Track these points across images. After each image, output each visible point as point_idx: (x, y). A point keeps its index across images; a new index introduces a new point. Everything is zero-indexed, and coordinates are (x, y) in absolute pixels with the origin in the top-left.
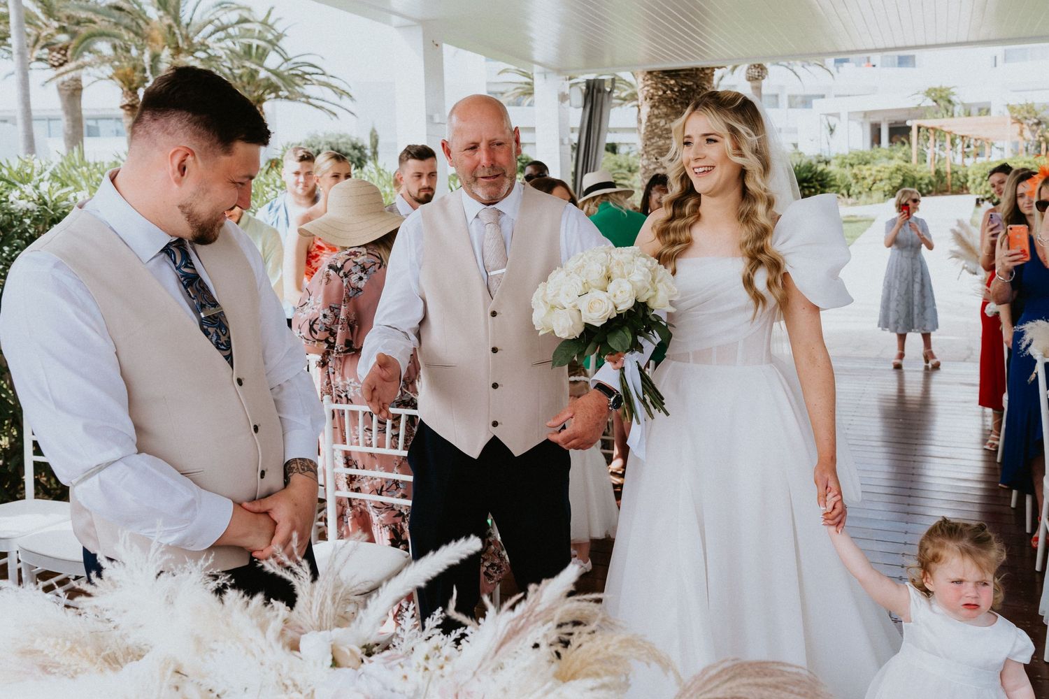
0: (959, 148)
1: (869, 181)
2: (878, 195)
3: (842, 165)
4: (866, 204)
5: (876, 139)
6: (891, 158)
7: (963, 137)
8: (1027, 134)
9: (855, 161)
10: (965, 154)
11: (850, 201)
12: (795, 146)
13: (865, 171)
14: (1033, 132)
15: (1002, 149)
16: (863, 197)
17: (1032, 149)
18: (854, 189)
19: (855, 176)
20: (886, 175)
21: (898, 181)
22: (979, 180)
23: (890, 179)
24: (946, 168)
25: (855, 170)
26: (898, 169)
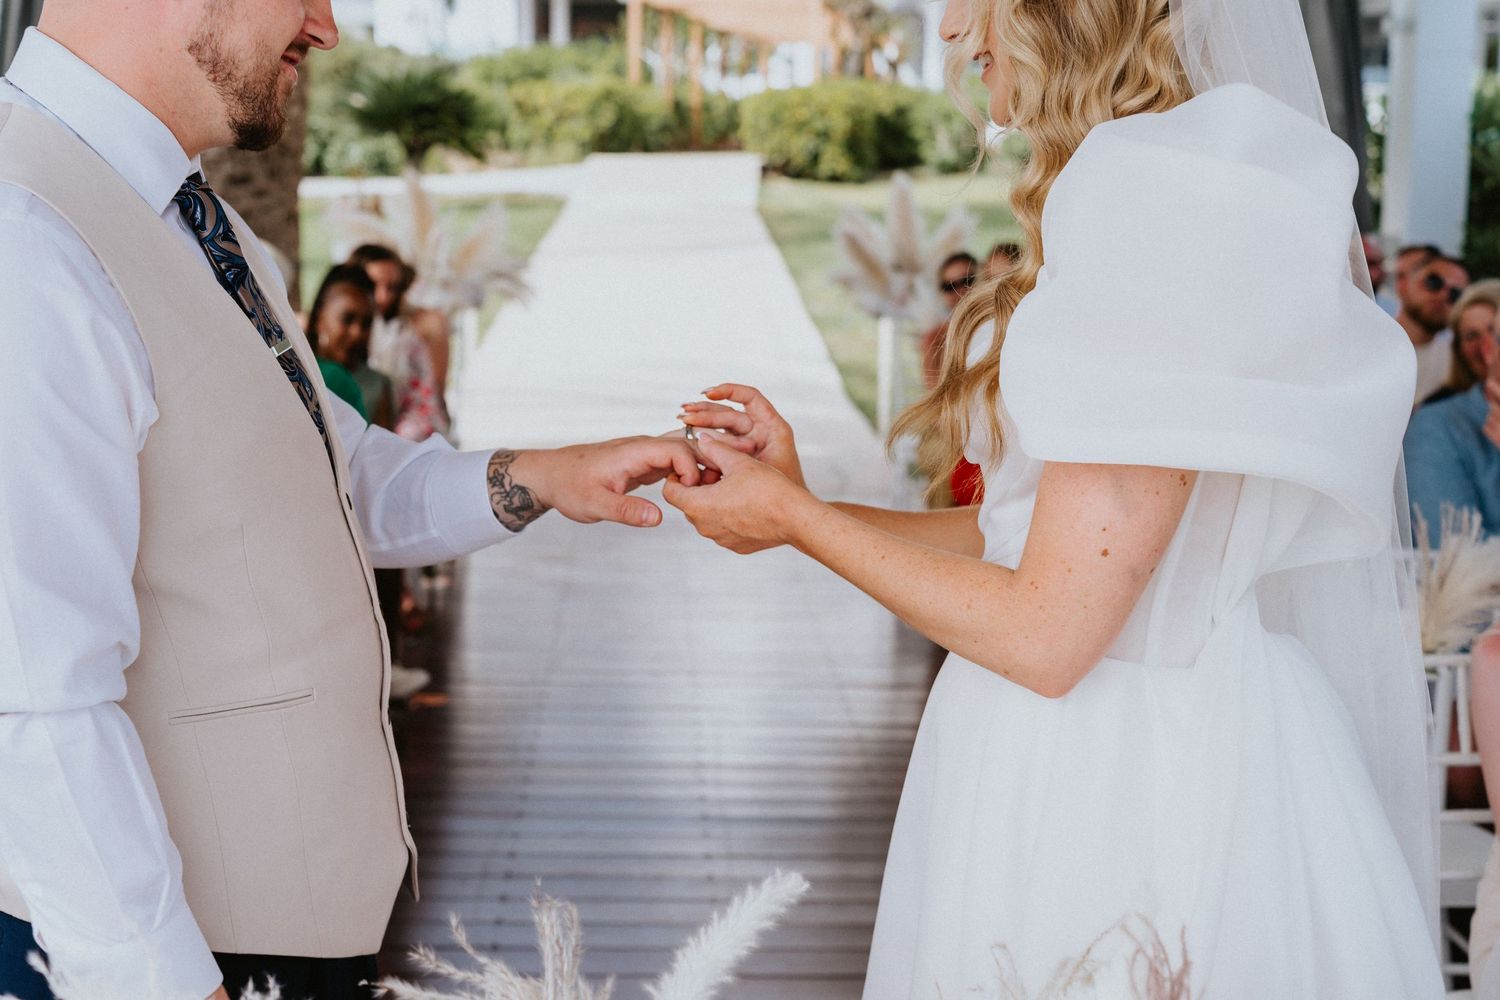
0: (714, 53)
1: (547, 117)
2: (566, 148)
3: (488, 78)
4: (542, 164)
5: (543, 27)
6: (584, 69)
7: (723, 35)
8: (847, 36)
9: (514, 72)
10: (725, 69)
11: (508, 158)
12: (371, 29)
13: (539, 94)
14: (857, 30)
15: (790, 62)
16: (536, 153)
17: (853, 64)
18: (517, 132)
19: (520, 106)
20: (580, 105)
21: (606, 119)
22: (763, 124)
23: (592, 112)
24: (693, 99)
25: (520, 91)
26: (608, 95)
